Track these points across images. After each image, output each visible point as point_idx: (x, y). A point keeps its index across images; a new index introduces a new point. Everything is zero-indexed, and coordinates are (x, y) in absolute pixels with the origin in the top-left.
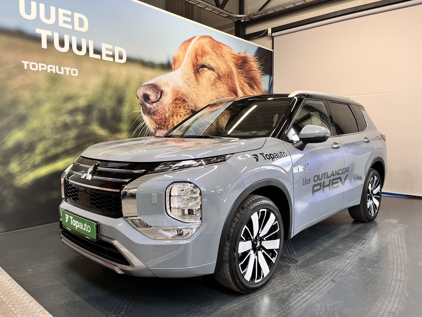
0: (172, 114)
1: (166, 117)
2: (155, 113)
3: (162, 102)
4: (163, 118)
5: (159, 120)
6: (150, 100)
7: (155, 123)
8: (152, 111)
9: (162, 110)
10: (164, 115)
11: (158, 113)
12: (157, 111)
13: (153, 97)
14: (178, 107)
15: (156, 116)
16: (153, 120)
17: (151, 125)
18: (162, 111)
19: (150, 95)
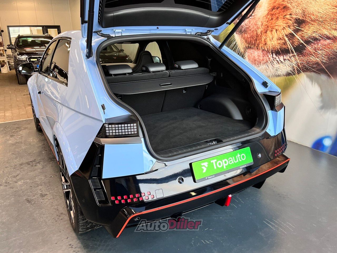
0: (266, 29)
1: (258, 34)
2: (246, 30)
4: (254, 35)
5: (249, 39)
7: (245, 42)
8: (243, 29)
9: (254, 25)
10: (255, 32)
11: (249, 31)
12: (248, 28)
15: (246, 34)
16: (244, 39)
17: (241, 44)
18: (254, 27)
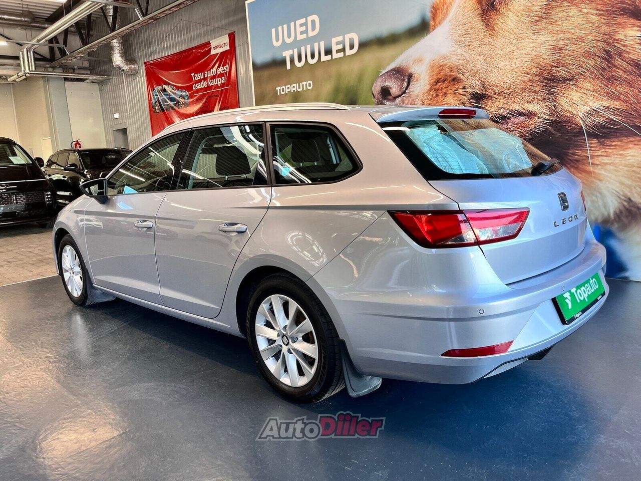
3: (411, 93)
6: (391, 95)
13: (395, 90)
14: (441, 94)
19: (390, 88)
